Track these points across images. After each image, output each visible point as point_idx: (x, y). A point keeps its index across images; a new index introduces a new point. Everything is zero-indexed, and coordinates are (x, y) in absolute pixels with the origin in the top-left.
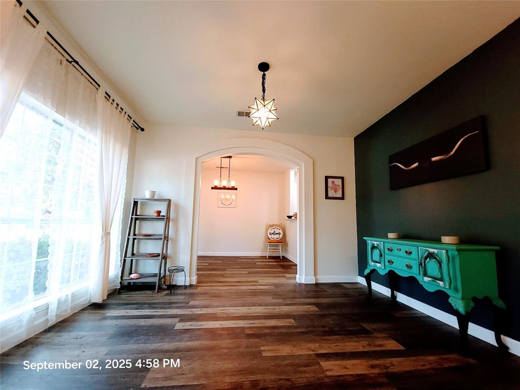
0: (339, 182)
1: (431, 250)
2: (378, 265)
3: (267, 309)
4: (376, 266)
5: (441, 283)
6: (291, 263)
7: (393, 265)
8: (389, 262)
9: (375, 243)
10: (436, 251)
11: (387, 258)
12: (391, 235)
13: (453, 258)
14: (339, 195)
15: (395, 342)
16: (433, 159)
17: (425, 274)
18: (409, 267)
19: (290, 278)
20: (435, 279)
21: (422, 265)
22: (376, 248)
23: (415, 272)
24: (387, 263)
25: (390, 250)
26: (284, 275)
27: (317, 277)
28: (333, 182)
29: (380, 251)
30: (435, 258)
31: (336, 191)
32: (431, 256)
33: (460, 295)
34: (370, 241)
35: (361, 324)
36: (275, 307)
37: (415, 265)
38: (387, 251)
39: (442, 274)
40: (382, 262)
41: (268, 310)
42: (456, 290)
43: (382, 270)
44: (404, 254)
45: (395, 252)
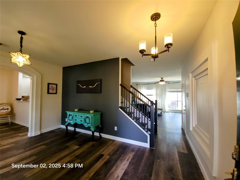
0: (55, 86)
1: (88, 116)
2: (71, 121)
3: (16, 157)
4: (70, 122)
5: (89, 124)
6: (19, 126)
7: (76, 121)
8: (75, 120)
9: (70, 113)
10: (89, 116)
11: (75, 119)
12: (76, 110)
13: (92, 118)
14: (55, 92)
15: (77, 146)
16: (90, 87)
17: (86, 123)
18: (81, 121)
19: (23, 136)
20: (88, 123)
21: (85, 120)
22: (71, 115)
23: (83, 122)
24: (74, 120)
25: (76, 116)
26: (18, 135)
27: (41, 131)
28: (52, 86)
29: (72, 116)
30: (88, 118)
31: (53, 90)
32: (87, 117)
33: (93, 127)
34: (68, 113)
35: (66, 145)
36: (21, 155)
37: (83, 120)
38: (74, 116)
39: (90, 122)
40: (73, 120)
41: (18, 158)
42: (92, 126)
43: (72, 123)
44: (80, 117)
45: (78, 117)
